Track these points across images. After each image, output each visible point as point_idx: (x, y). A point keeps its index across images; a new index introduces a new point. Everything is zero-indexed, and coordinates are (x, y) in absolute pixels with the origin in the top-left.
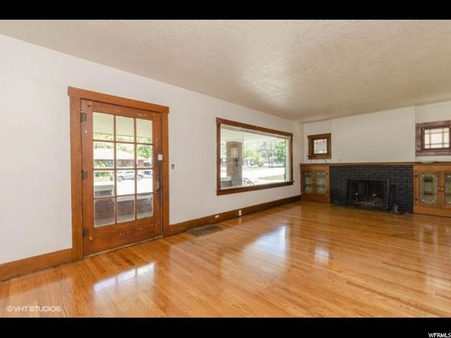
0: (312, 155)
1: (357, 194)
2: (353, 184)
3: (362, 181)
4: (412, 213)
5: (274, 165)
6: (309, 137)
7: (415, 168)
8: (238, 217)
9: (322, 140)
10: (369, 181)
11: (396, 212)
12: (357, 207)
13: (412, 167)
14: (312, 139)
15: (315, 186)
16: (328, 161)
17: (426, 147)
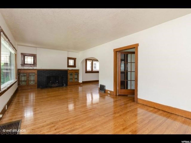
0: (23, 64)
1: (51, 82)
2: (49, 78)
3: (52, 76)
6: (22, 54)
14: (24, 55)
15: (28, 80)
17: (69, 65)
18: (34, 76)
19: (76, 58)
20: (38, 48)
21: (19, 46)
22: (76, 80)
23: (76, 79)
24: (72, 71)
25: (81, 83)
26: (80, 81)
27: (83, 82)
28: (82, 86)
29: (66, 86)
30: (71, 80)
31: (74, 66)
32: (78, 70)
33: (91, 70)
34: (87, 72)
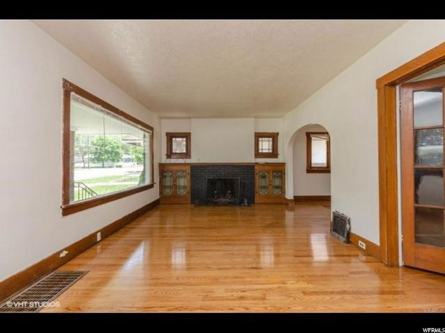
0: (170, 154)
1: (216, 192)
2: (212, 183)
3: (219, 180)
4: (254, 203)
5: (91, 165)
6: (167, 134)
7: (256, 167)
8: (96, 243)
9: (180, 139)
10: (225, 179)
11: (246, 204)
12: (216, 204)
13: (254, 166)
14: (170, 137)
15: (175, 186)
16: (188, 161)
17: (260, 151)
18: (185, 177)
19: (277, 134)
20: (192, 119)
21: (163, 120)
22: (276, 192)
23: (277, 187)
24: (266, 168)
25: (291, 200)
26: (290, 195)
27: (295, 197)
28: (292, 210)
29: (249, 205)
30: (264, 190)
31: (274, 154)
32: (283, 165)
33: (325, 165)
34: (311, 169)
